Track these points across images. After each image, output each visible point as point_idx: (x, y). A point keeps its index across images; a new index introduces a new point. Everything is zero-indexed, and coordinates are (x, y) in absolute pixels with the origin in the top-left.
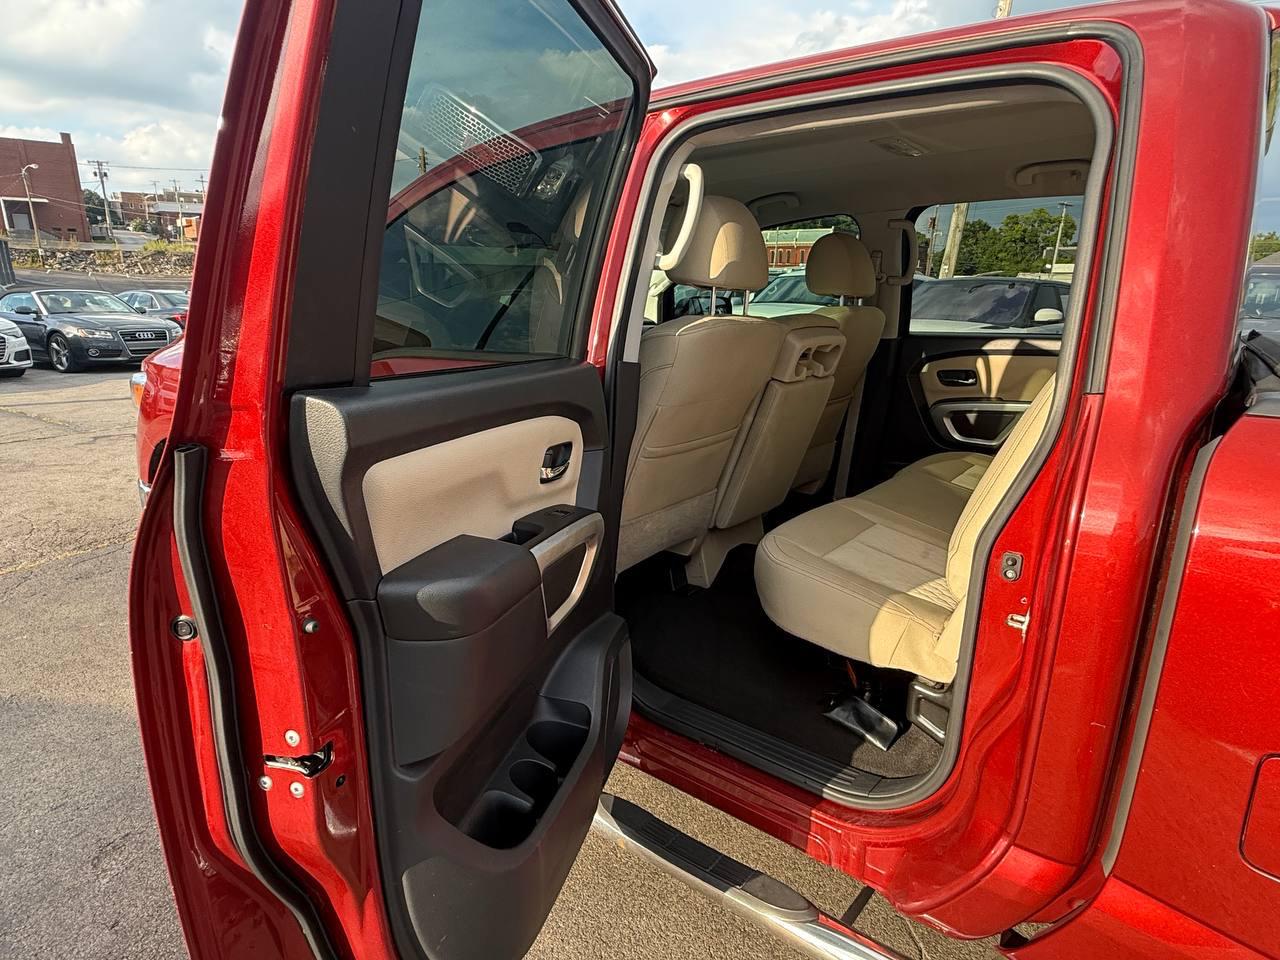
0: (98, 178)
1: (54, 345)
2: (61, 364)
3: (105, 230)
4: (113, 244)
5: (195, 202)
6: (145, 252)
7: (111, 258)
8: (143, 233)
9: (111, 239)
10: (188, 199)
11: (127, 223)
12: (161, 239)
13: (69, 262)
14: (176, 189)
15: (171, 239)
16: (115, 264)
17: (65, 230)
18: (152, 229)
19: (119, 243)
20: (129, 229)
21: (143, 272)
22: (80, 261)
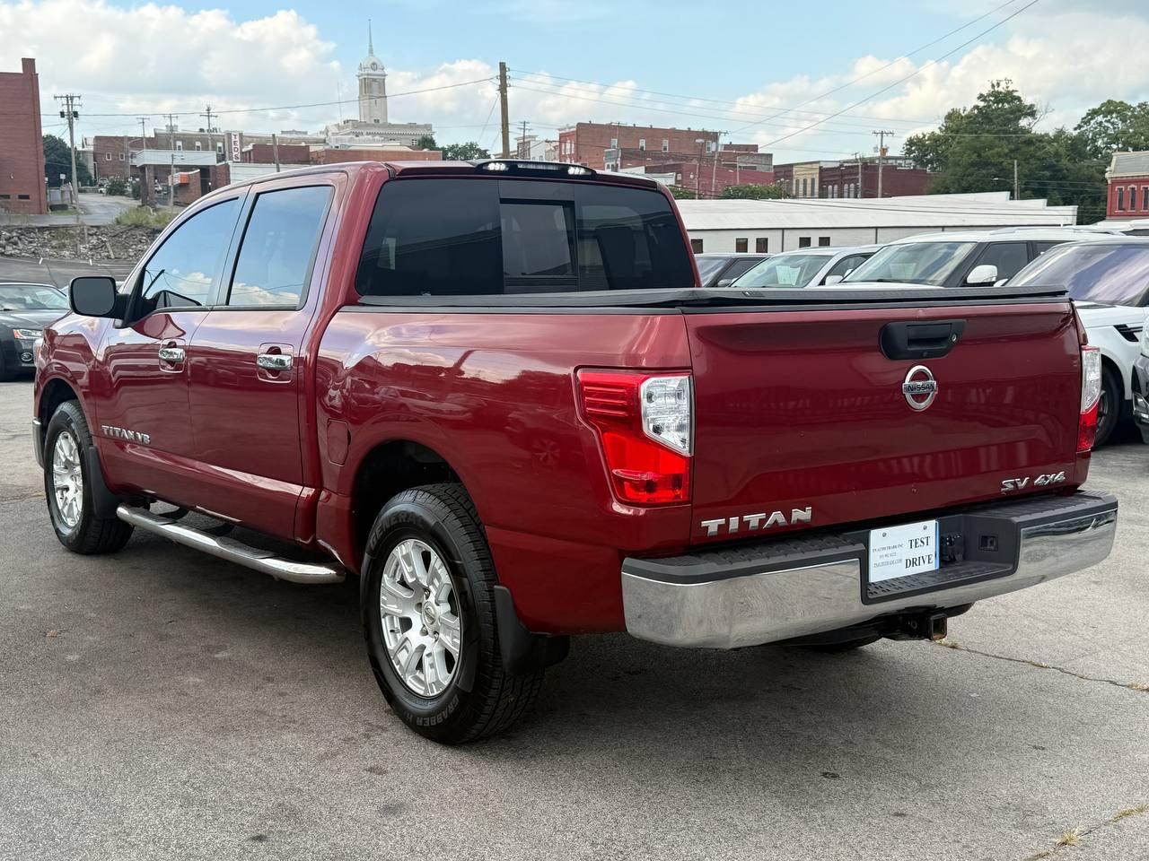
0: (65, 120)
3: (67, 195)
4: (75, 216)
5: (198, 147)
6: (117, 227)
7: (72, 236)
8: (121, 197)
9: (74, 208)
10: (189, 142)
11: (100, 182)
12: (143, 205)
13: (16, 244)
14: (171, 128)
15: (158, 206)
16: (76, 245)
17: (14, 197)
18: (134, 191)
19: (86, 214)
20: (101, 192)
21: (113, 256)
22: (31, 242)
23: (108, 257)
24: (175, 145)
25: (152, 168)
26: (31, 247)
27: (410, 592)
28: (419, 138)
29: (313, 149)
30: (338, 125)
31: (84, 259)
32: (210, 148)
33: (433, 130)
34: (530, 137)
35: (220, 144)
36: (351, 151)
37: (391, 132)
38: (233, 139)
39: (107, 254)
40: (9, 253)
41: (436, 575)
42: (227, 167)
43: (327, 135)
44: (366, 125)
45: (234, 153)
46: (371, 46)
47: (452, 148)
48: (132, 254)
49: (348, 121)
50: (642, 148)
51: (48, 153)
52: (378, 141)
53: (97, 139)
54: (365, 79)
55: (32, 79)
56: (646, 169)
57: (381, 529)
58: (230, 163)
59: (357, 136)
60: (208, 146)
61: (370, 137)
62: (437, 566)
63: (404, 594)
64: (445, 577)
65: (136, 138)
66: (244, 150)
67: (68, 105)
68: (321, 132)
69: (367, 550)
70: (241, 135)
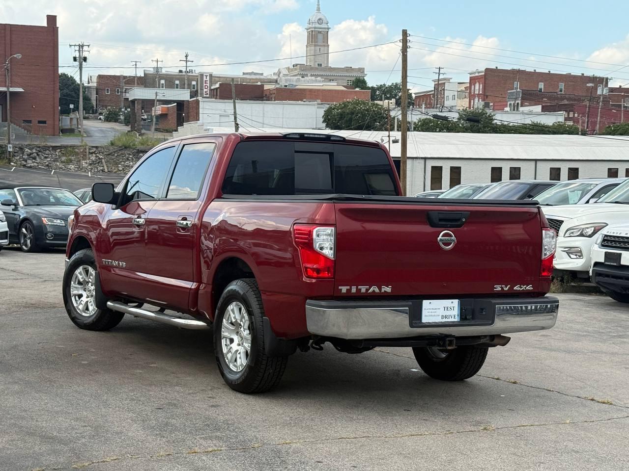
0: (77, 63)
1: (24, 230)
2: (26, 245)
3: (75, 122)
4: (80, 138)
5: (177, 85)
6: (111, 148)
7: (77, 154)
8: (114, 123)
9: (80, 131)
10: (171, 81)
11: (100, 111)
12: (132, 131)
13: (35, 158)
14: (157, 69)
15: (143, 131)
16: (80, 161)
17: (35, 122)
18: (125, 119)
19: (88, 136)
20: (100, 119)
21: (106, 170)
22: (46, 158)
23: (103, 171)
24: (159, 83)
25: (141, 102)
26: (46, 161)
27: (234, 326)
28: (353, 79)
29: (267, 87)
30: (288, 69)
31: (85, 172)
32: (186, 86)
33: (365, 73)
34: (444, 79)
35: (194, 83)
36: (298, 89)
37: (331, 74)
38: (205, 79)
39: (102, 168)
40: (29, 165)
41: (243, 317)
42: (198, 102)
43: (279, 76)
44: (311, 68)
45: (205, 90)
46: (318, 5)
47: (380, 88)
48: (121, 169)
49: (297, 65)
50: (541, 89)
51: (62, 89)
52: (320, 81)
53: (100, 77)
54: (312, 31)
55: (54, 30)
56: (543, 107)
57: (223, 298)
58: (200, 98)
59: (303, 77)
60: (184, 84)
61: (313, 78)
62: (244, 313)
63: (232, 328)
64: (246, 317)
65: (130, 77)
66: (212, 88)
67: (79, 51)
68: (274, 74)
69: (217, 308)
70: (211, 76)
